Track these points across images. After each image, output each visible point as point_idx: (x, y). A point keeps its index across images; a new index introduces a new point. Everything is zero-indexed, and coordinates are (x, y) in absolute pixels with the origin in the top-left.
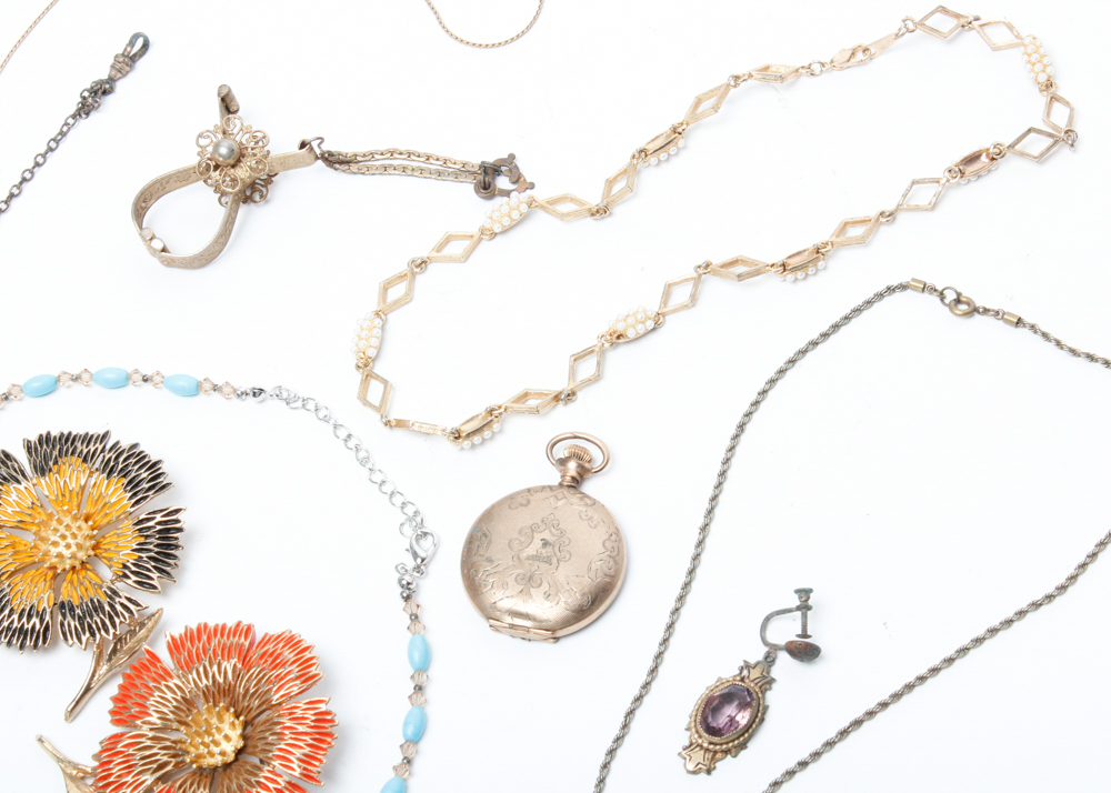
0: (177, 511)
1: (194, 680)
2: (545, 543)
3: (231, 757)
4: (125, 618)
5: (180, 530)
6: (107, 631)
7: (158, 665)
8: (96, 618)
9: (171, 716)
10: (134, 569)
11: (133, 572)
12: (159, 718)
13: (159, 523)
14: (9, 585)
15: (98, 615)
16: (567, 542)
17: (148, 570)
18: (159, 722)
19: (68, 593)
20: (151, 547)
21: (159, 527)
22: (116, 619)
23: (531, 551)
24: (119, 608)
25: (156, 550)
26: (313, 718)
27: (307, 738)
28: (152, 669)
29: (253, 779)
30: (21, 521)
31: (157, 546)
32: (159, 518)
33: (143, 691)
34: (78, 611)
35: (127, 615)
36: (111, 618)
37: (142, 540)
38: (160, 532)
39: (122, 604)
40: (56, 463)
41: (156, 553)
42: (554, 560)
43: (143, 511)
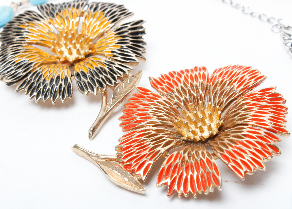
0: (141, 21)
1: (176, 96)
3: (215, 131)
4: (120, 74)
5: (143, 32)
6: (110, 82)
7: (149, 93)
8: (101, 76)
9: (166, 117)
10: (119, 52)
11: (119, 54)
12: (157, 119)
13: (130, 29)
14: (40, 69)
15: (102, 75)
17: (127, 52)
18: (157, 121)
19: (79, 68)
20: (128, 41)
21: (130, 31)
22: (115, 75)
24: (116, 70)
25: (131, 43)
26: (269, 98)
27: (270, 108)
28: (146, 96)
29: (240, 134)
30: (42, 40)
31: (131, 41)
32: (129, 26)
33: (141, 107)
34: (88, 75)
35: (121, 73)
36: (112, 75)
37: (121, 38)
38: (131, 34)
39: (117, 68)
40: (60, 11)
41: (132, 44)
43: (119, 25)
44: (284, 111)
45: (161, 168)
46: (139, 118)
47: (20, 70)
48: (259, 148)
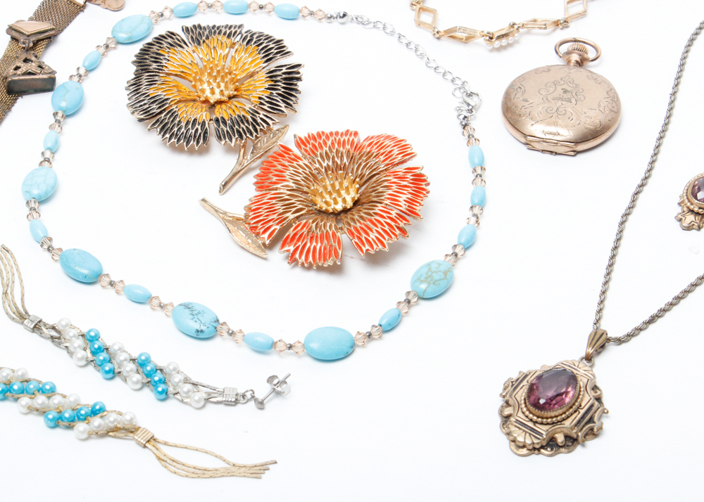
0: (299, 66)
1: (318, 161)
2: (565, 91)
3: (350, 204)
4: (263, 126)
5: (299, 79)
6: (251, 134)
7: (291, 153)
8: (242, 125)
9: (303, 183)
10: (267, 100)
11: (267, 102)
12: (293, 183)
13: (284, 73)
14: (176, 107)
15: (244, 124)
16: (581, 91)
17: (277, 101)
18: (293, 185)
19: (220, 112)
20: (279, 88)
21: (284, 76)
22: (257, 127)
23: (556, 95)
24: (259, 121)
25: (283, 90)
26: (412, 177)
27: (409, 189)
28: (286, 155)
29: (371, 212)
30: (182, 72)
31: (283, 88)
32: (284, 70)
33: (280, 167)
34: (229, 122)
35: (265, 125)
36: (254, 127)
37: (273, 83)
38: (285, 79)
39: (261, 119)
40: (207, 38)
41: (283, 92)
42: (573, 101)
43: (272, 66)
44: (424, 194)
45: (287, 235)
46: (274, 179)
47: (154, 106)
48: (387, 228)
